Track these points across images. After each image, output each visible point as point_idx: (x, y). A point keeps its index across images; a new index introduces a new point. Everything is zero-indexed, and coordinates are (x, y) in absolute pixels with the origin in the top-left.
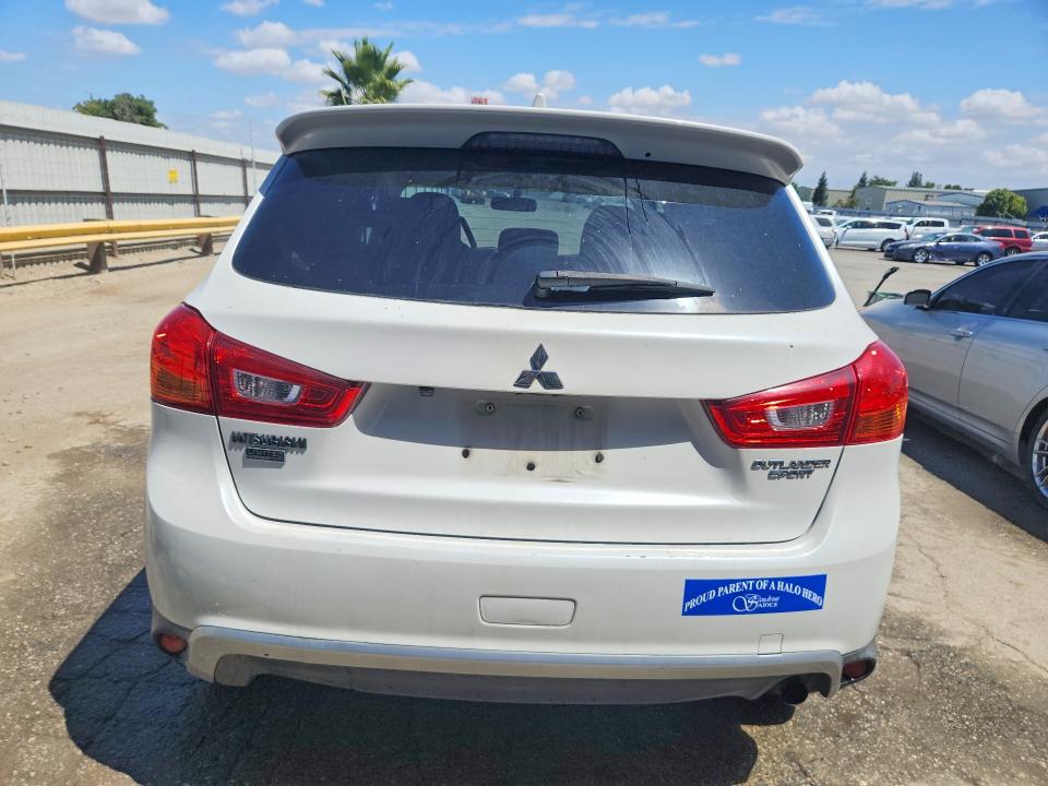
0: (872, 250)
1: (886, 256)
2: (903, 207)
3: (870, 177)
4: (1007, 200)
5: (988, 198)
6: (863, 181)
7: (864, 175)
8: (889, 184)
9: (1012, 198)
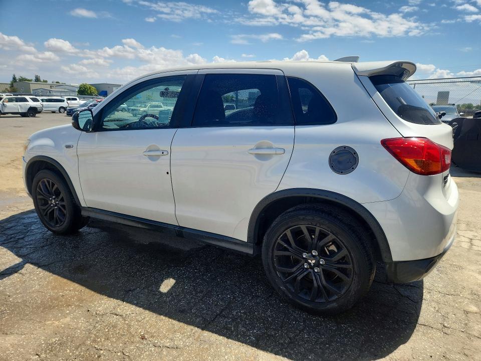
0: (54, 112)
1: (67, 114)
2: (42, 92)
3: (17, 77)
4: (88, 88)
5: (80, 88)
6: (14, 79)
7: (14, 76)
8: (29, 80)
9: (90, 88)
